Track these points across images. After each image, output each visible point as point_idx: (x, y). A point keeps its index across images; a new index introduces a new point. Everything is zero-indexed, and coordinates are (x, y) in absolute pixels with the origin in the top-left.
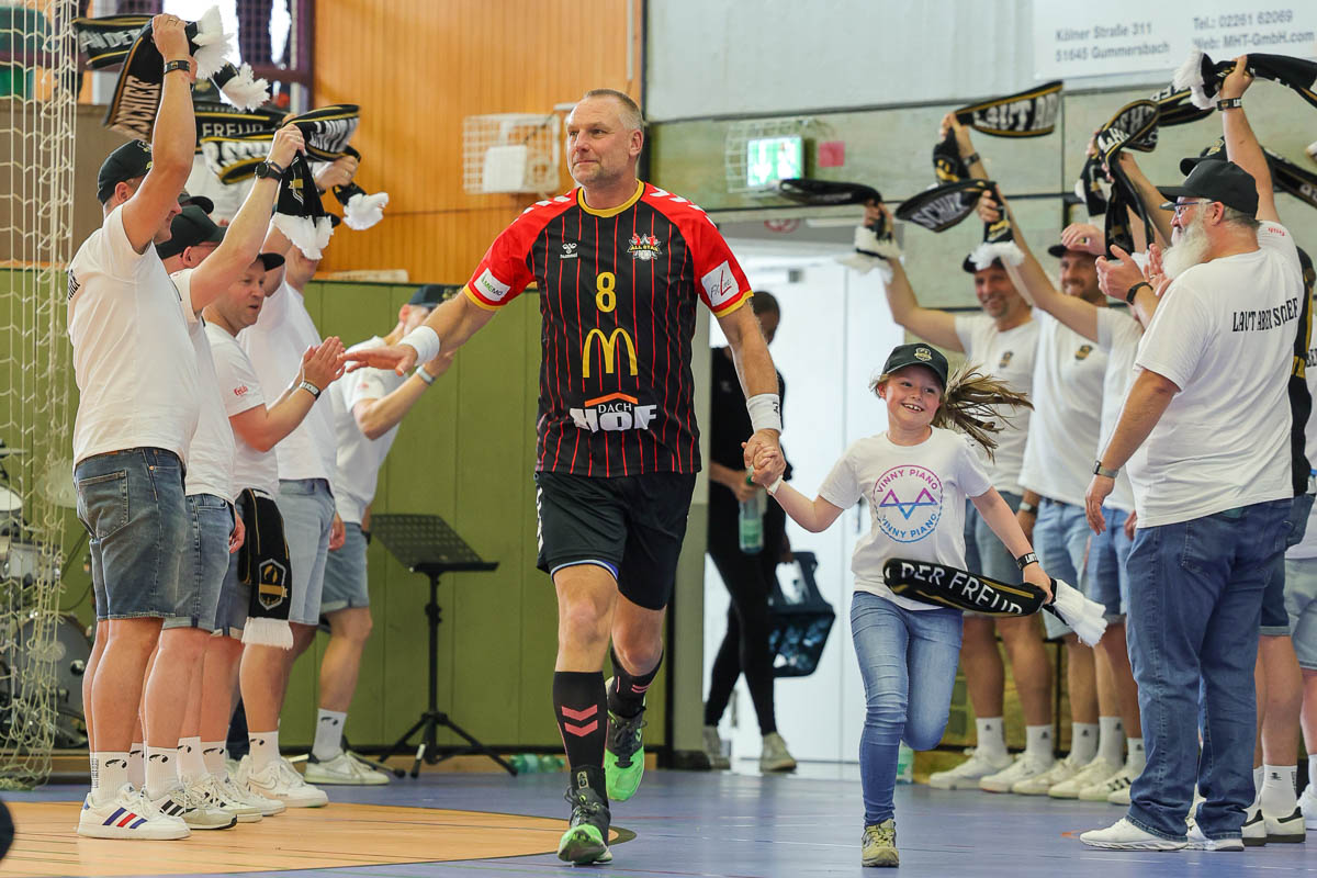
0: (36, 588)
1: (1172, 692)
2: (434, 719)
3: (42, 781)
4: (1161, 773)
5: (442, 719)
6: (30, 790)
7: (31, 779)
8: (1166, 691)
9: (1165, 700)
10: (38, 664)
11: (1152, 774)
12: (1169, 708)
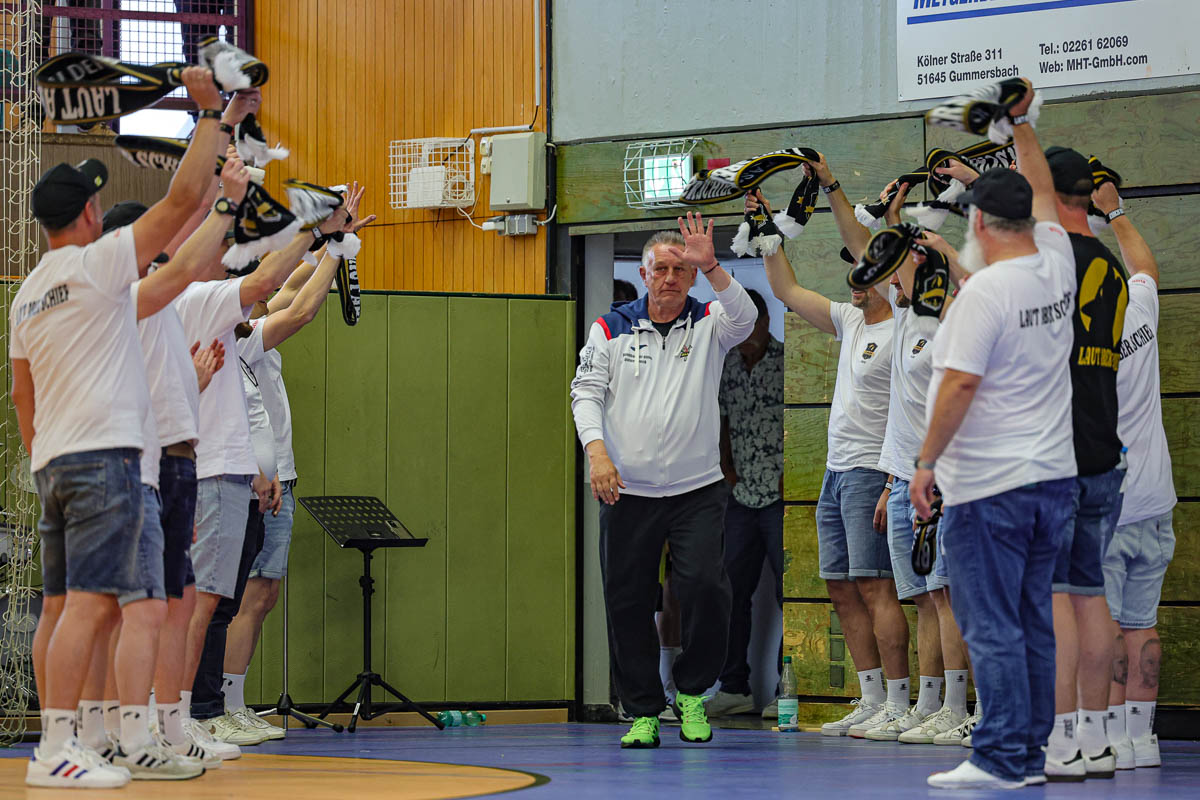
0: (10, 566)
1: (1002, 650)
2: (369, 680)
3: (17, 739)
4: (1000, 723)
5: (377, 680)
6: (7, 747)
7: (8, 737)
8: (996, 650)
9: (996, 658)
10: (13, 634)
11: (991, 725)
12: (1001, 664)
